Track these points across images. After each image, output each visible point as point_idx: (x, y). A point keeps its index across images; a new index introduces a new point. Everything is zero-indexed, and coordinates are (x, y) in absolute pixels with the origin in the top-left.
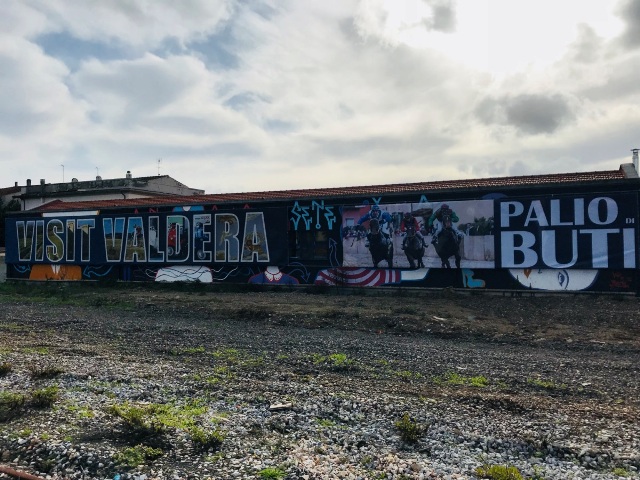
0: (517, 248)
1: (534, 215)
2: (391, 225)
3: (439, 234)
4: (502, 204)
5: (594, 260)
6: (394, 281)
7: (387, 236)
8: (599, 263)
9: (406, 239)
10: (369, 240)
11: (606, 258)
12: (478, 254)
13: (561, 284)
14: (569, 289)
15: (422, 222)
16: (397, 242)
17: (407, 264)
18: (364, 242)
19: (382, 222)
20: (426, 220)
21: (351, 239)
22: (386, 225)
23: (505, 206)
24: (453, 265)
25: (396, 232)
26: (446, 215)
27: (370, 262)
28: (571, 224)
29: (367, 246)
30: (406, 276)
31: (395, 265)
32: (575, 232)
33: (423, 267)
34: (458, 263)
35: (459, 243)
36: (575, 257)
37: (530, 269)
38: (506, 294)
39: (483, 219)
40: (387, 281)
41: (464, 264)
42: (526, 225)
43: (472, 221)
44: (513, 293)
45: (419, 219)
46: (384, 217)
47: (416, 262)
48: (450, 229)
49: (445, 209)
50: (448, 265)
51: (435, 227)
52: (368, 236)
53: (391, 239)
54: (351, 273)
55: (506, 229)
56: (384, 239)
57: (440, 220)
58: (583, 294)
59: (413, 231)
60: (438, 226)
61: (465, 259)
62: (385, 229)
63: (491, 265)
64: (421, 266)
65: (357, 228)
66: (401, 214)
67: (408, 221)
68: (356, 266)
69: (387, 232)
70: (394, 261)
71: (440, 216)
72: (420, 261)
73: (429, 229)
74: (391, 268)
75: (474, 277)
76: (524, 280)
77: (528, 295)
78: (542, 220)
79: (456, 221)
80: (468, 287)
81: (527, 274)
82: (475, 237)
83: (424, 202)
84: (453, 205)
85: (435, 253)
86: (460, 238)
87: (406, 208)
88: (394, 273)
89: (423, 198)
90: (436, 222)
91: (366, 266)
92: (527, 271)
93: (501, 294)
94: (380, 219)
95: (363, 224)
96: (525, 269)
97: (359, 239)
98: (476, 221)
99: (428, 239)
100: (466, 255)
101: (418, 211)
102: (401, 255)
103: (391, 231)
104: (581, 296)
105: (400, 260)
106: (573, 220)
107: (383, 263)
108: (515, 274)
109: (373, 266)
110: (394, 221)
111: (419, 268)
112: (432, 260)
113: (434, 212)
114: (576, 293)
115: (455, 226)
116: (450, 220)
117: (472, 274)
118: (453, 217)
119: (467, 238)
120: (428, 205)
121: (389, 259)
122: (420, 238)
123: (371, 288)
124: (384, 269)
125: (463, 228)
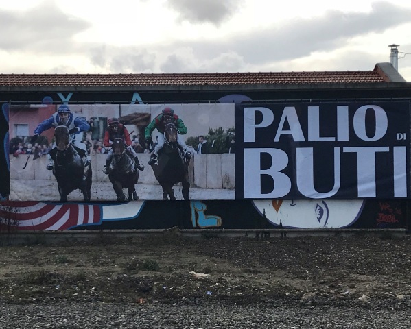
0: (265, 172)
1: (286, 127)
2: (89, 137)
3: (161, 151)
4: (246, 110)
5: (360, 188)
6: (91, 220)
7: (82, 153)
8: (364, 191)
9: (111, 157)
10: (53, 158)
11: (373, 185)
12: (214, 180)
13: (319, 220)
14: (329, 226)
15: (136, 134)
16: (98, 162)
17: (113, 195)
18: (47, 161)
20: (142, 130)
21: (24, 157)
22: (80, 136)
23: (249, 113)
24: (179, 196)
25: (96, 147)
26: (169, 123)
27: (54, 193)
28: (333, 139)
29: (49, 168)
30: (109, 213)
31: (93, 197)
32: (337, 150)
33: (136, 199)
34: (185, 193)
35: (188, 163)
36: (337, 184)
37: (281, 200)
38: (250, 236)
39: (220, 131)
40: (80, 222)
41: (194, 195)
42: (277, 139)
43: (206, 134)
44: (258, 233)
45: (131, 129)
46: (77, 124)
47: (126, 191)
48: (175, 144)
49: (168, 114)
50: (172, 195)
51: (154, 140)
52: (52, 152)
53: (89, 158)
54: (23, 210)
55: (250, 145)
56: (77, 157)
57: (161, 130)
58: (346, 232)
59: (122, 146)
60: (159, 139)
61: (195, 186)
62: (79, 141)
63: (230, 195)
64: (133, 197)
65: (33, 140)
66: (105, 120)
67: (115, 131)
68: (33, 199)
69: (83, 146)
70: (92, 190)
71: (160, 125)
72: (132, 191)
73: (145, 143)
74: (87, 201)
75: (207, 213)
76: (273, 216)
77: (279, 236)
78: (297, 134)
79: (183, 133)
80: (198, 227)
81: (277, 207)
82: (210, 156)
83: (137, 103)
84: (179, 109)
85: (154, 179)
86: (188, 156)
87: (112, 111)
88: (91, 208)
89: (136, 97)
90: (156, 133)
91: (47, 199)
92: (277, 203)
93: (243, 235)
94: (71, 127)
95: (44, 134)
96: (274, 200)
97: (37, 157)
98: (211, 133)
99: (144, 158)
100: (197, 182)
101: (129, 116)
102: (106, 182)
103: (88, 145)
104: (344, 235)
105: (102, 189)
106: (336, 136)
107: (76, 194)
108: (261, 207)
109: (59, 198)
110: (93, 130)
111: (130, 200)
112: (149, 188)
113: (153, 118)
114: (337, 232)
115: (182, 140)
116: (175, 131)
117: (205, 208)
118: (179, 127)
119: (198, 157)
120: (143, 108)
121: (86, 187)
122: (131, 155)
123: (51, 233)
124: (76, 203)
125: (193, 142)
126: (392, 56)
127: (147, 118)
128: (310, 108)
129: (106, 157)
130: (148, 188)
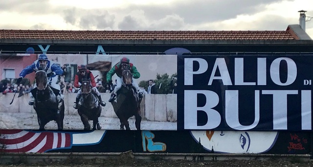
0: (201, 109)
1: (218, 73)
2: (62, 79)
3: (119, 92)
4: (186, 60)
5: (275, 122)
6: (63, 145)
7: (57, 92)
8: (278, 125)
9: (80, 96)
10: (34, 96)
11: (285, 120)
12: (160, 114)
13: (243, 147)
14: (250, 152)
15: (99, 77)
16: (70, 100)
17: (81, 126)
18: (29, 98)
19: (51, 75)
20: (104, 75)
21: (11, 95)
22: (55, 79)
23: (189, 62)
24: (132, 126)
25: (68, 88)
26: (125, 70)
27: (35, 124)
28: (254, 84)
29: (31, 104)
30: (78, 140)
31: (66, 126)
32: (257, 93)
33: (99, 128)
34: (138, 124)
35: (140, 101)
36: (257, 119)
37: (213, 130)
38: (188, 158)
39: (166, 76)
40: (55, 146)
41: (145, 126)
42: (210, 83)
43: (155, 78)
44: (194, 157)
45: (96, 74)
46: (53, 69)
47: (91, 123)
48: (131, 86)
49: (125, 63)
50: (127, 126)
51: (114, 83)
52: (34, 91)
53: (62, 96)
54: (10, 137)
55: (189, 88)
56: (53, 95)
57: (120, 75)
58: (263, 157)
59: (88, 87)
60: (117, 82)
61: (146, 119)
63: (173, 127)
64: (97, 127)
66: (75, 66)
67: (83, 75)
68: (17, 128)
69: (58, 87)
70: (64, 122)
71: (119, 71)
72: (96, 122)
73: (107, 85)
74: (60, 130)
75: (154, 140)
76: (206, 143)
77: (211, 159)
79: (137, 77)
80: (147, 151)
81: (210, 137)
82: (157, 96)
83: (101, 53)
84: (134, 59)
85: (114, 113)
86: (141, 96)
87: (81, 60)
88: (63, 136)
89: (100, 48)
90: (115, 77)
91: (29, 128)
92: (210, 133)
93: (183, 158)
94: (49, 71)
95: (28, 77)
96: (207, 131)
97: (21, 95)
98: (159, 77)
99: (106, 97)
100: (147, 116)
101: (94, 64)
102: (75, 115)
103: (62, 86)
104: (262, 159)
105: (73, 121)
106: (256, 81)
107: (52, 125)
108: (197, 136)
109: (38, 128)
110: (66, 74)
111: (94, 129)
113: (113, 65)
114: (257, 156)
115: (136, 83)
116: (131, 76)
117: (153, 136)
118: (133, 73)
119: (148, 97)
120: (106, 57)
122: (96, 94)
123: (32, 155)
124: (52, 131)
125: (144, 85)
126: (301, 20)
127: (108, 65)
128: (236, 59)
129: (76, 95)
130: (109, 120)
